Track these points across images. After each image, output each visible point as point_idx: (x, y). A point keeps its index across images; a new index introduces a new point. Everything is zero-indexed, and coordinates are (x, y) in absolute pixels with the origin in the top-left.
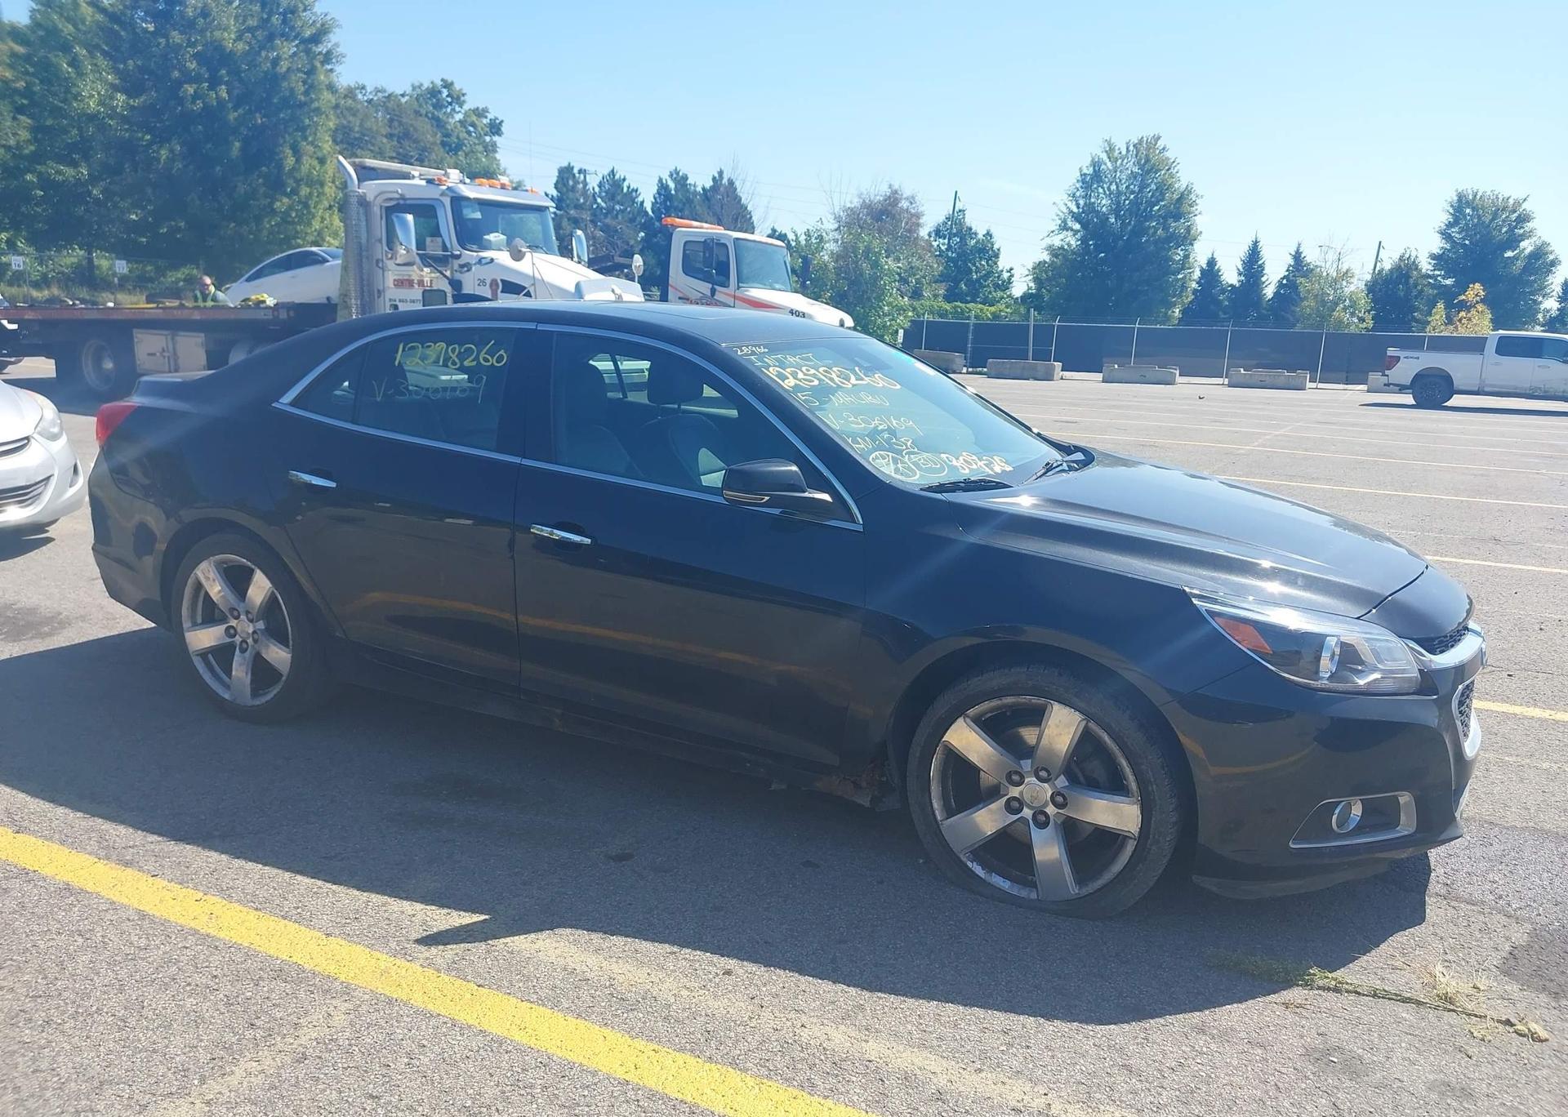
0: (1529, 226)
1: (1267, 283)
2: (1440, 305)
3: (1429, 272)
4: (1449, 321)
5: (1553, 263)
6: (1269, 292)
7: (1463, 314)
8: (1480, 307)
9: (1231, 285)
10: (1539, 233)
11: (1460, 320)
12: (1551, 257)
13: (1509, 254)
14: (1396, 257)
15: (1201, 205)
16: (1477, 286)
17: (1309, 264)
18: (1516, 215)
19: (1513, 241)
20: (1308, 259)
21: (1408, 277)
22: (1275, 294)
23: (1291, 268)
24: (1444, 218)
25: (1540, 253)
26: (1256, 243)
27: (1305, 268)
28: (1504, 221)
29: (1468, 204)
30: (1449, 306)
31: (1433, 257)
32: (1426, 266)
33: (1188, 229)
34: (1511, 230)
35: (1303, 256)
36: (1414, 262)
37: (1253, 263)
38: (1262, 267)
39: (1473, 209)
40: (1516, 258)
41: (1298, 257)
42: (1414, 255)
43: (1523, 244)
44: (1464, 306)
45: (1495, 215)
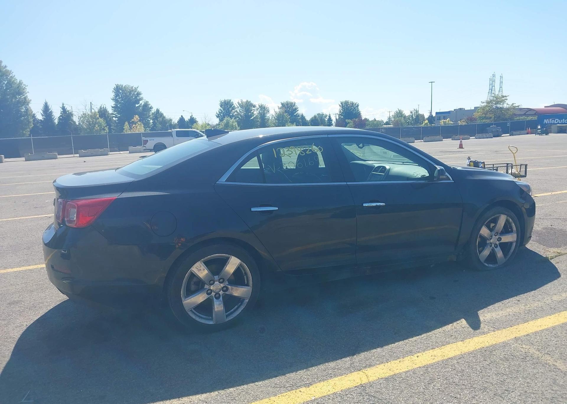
0: (141, 96)
1: (55, 118)
2: (127, 123)
3: (113, 113)
5: (151, 108)
6: (56, 121)
7: (134, 125)
8: (139, 123)
9: (40, 120)
10: (144, 98)
11: (134, 127)
12: (150, 106)
13: (137, 105)
14: (99, 107)
15: (28, 89)
16: (137, 116)
17: (68, 111)
18: (136, 92)
19: (138, 101)
20: (68, 109)
21: (105, 114)
22: (58, 122)
23: (62, 113)
24: (112, 95)
25: (146, 105)
26: (46, 103)
27: (68, 112)
28: (133, 95)
29: (121, 89)
30: (129, 123)
31: (113, 107)
32: (110, 111)
33: (25, 98)
34: (136, 97)
35: (66, 108)
36: (105, 109)
37: (46, 110)
38: (51, 112)
39: (123, 91)
40: (139, 106)
41: (63, 108)
42: (105, 106)
43: (141, 102)
44: (134, 123)
45: (130, 93)
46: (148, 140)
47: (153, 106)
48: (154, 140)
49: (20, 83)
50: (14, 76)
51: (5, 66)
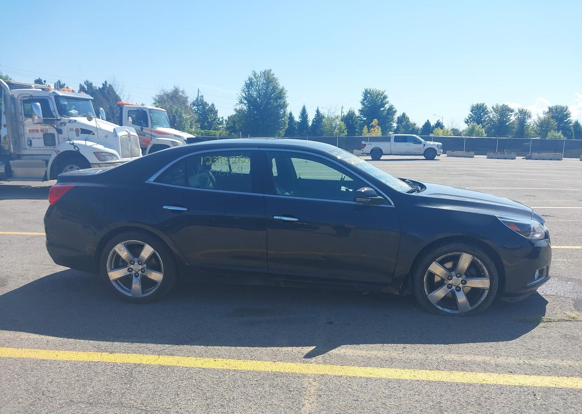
0: (387, 100)
1: (309, 121)
2: (366, 126)
3: (359, 116)
4: (369, 132)
5: (395, 112)
6: (310, 124)
7: (372, 129)
8: (377, 126)
9: (298, 122)
10: (390, 102)
11: (372, 131)
12: (394, 110)
13: (382, 109)
14: (348, 111)
15: (287, 94)
16: (376, 120)
17: (321, 114)
18: (383, 96)
19: (383, 105)
20: (321, 112)
21: (352, 118)
22: (312, 124)
23: (316, 115)
24: (361, 98)
25: (391, 108)
26: (304, 107)
27: (321, 115)
28: (379, 98)
29: (369, 93)
30: (368, 127)
31: (360, 111)
32: (357, 114)
33: (284, 102)
34: (382, 101)
35: (319, 111)
36: (353, 112)
37: (304, 114)
38: (307, 115)
39: (370, 95)
40: (384, 110)
41: (318, 111)
42: (353, 110)
43: (386, 106)
44: (373, 126)
45: (377, 97)
46: (366, 144)
47: (397, 110)
48: (371, 144)
49: (283, 89)
50: (279, 82)
51: (273, 74)
